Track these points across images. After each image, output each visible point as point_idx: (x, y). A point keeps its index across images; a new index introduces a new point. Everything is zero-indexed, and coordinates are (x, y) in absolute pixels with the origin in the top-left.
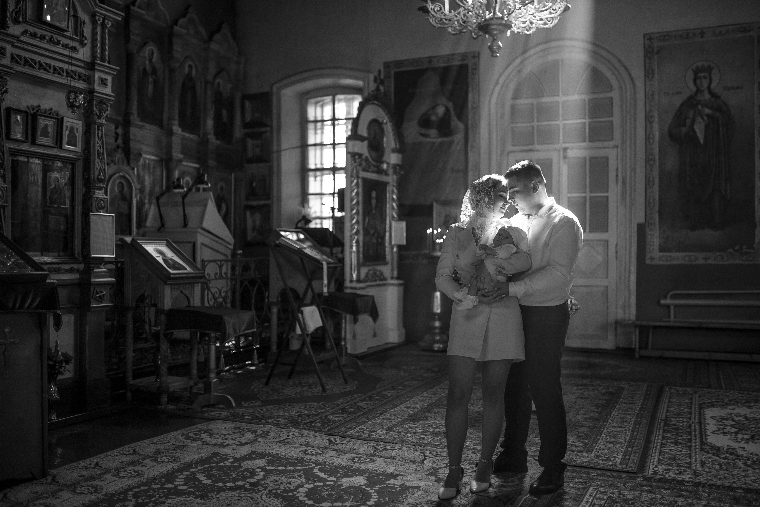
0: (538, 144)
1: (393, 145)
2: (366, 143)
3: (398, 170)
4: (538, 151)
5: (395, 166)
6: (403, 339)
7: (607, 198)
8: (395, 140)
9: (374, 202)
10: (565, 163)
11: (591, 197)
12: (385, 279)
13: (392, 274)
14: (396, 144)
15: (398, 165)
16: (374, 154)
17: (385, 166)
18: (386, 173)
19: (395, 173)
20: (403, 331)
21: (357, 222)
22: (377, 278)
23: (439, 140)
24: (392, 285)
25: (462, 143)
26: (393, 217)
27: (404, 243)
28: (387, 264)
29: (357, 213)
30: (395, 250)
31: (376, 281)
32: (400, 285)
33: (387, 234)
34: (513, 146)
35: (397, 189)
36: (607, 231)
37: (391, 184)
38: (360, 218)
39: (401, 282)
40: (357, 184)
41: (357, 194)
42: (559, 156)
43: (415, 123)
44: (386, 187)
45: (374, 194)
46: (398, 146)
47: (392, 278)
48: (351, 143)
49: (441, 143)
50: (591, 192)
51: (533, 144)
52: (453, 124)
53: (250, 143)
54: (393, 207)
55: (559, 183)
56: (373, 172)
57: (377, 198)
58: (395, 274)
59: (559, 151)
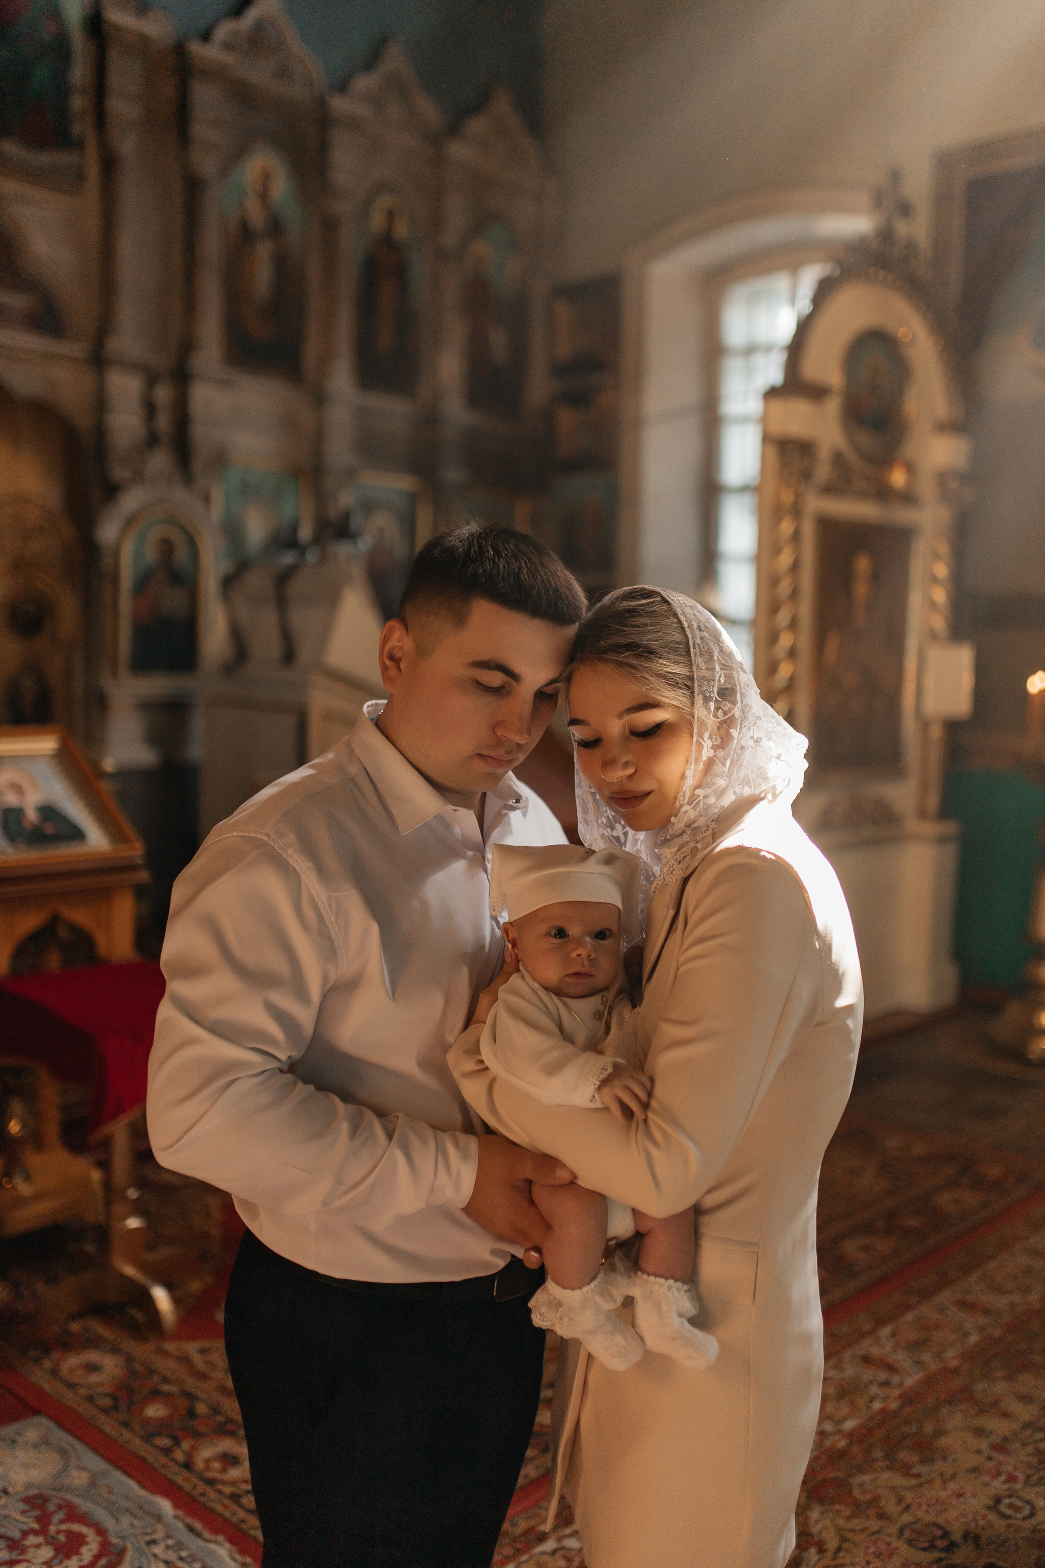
1: (941, 411)
2: (833, 406)
3: (954, 491)
5: (942, 477)
6: (948, 995)
8: (948, 391)
9: (861, 589)
13: (923, 803)
15: (955, 472)
16: (865, 439)
17: (898, 478)
18: (908, 498)
19: (945, 497)
20: (950, 973)
21: (792, 653)
24: (920, 838)
26: (933, 632)
27: (966, 710)
28: (903, 775)
29: (793, 624)
30: (936, 733)
32: (943, 840)
35: (951, 548)
37: (929, 530)
38: (805, 639)
39: (950, 827)
40: (796, 537)
41: (795, 566)
44: (910, 540)
45: (863, 564)
46: (959, 413)
47: (921, 816)
48: (779, 407)
53: (566, 418)
54: (932, 604)
56: (861, 495)
57: (876, 577)
58: (933, 802)
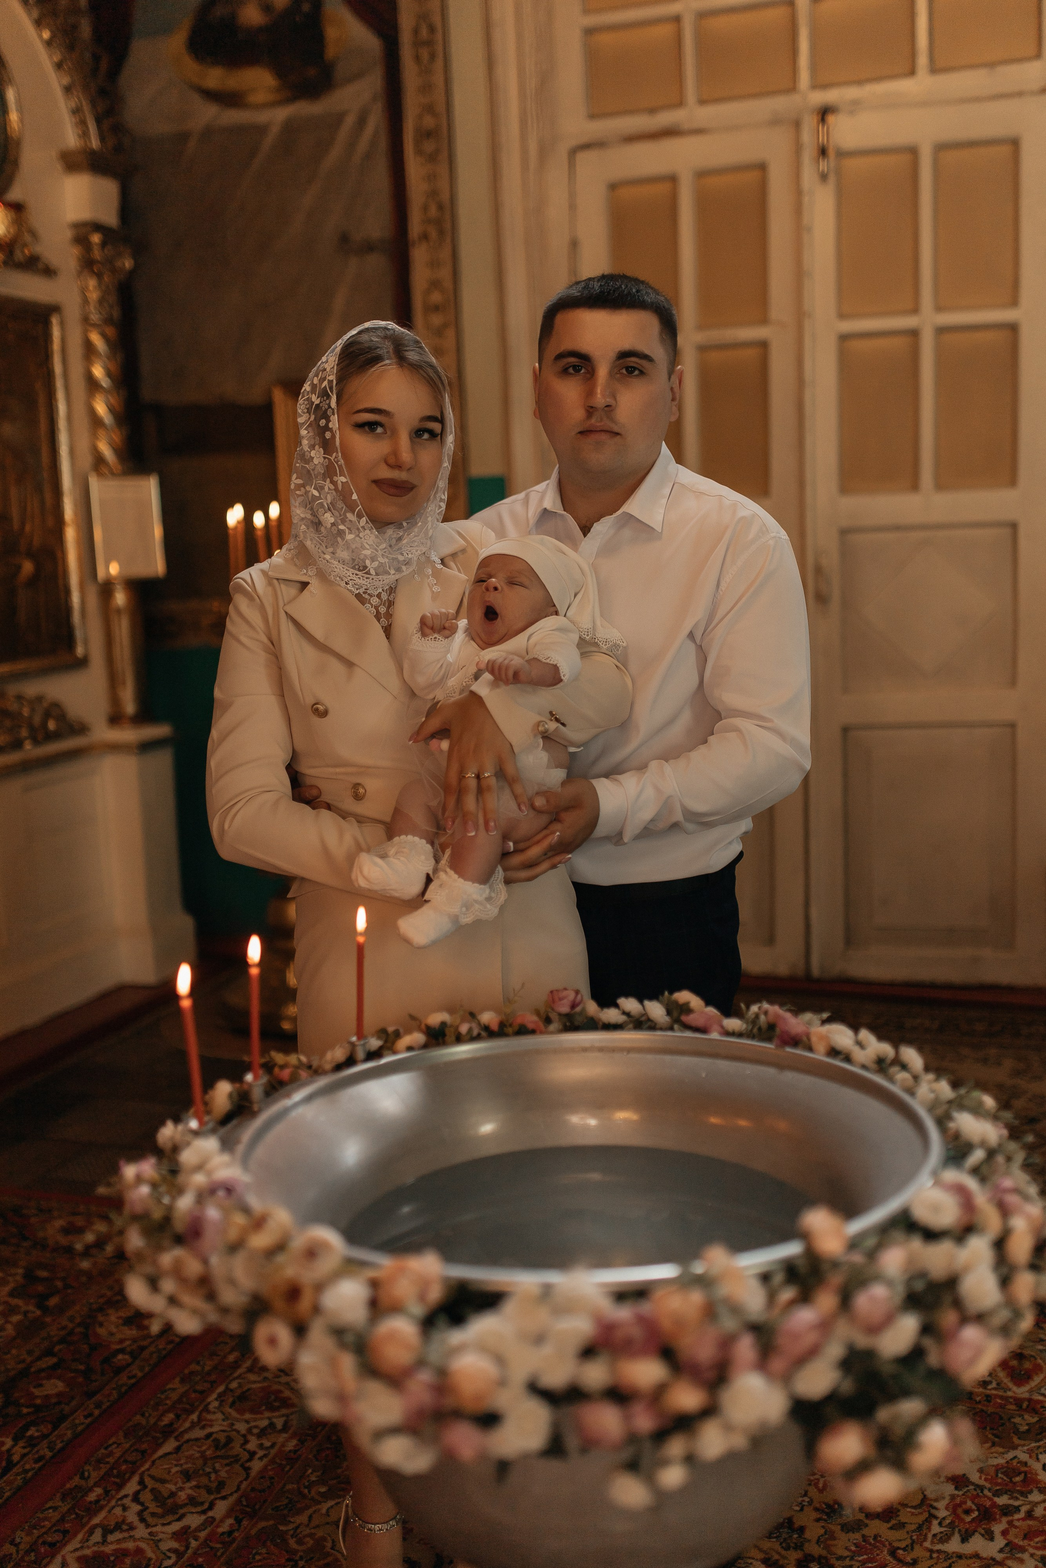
0: (702, 102)
1: (71, 139)
3: (97, 254)
4: (699, 131)
5: (84, 234)
7: (1013, 328)
8: (76, 111)
10: (824, 177)
11: (941, 331)
12: (80, 729)
13: (115, 701)
14: (85, 134)
15: (97, 227)
19: (88, 264)
22: (24, 733)
23: (281, 115)
24: (115, 748)
25: (376, 120)
26: (99, 461)
27: (158, 566)
28: (82, 663)
30: (120, 598)
31: (17, 745)
32: (146, 747)
33: (70, 534)
34: (593, 116)
35: (104, 335)
36: (1012, 481)
37: (72, 310)
42: (798, 148)
43: (177, 41)
44: (47, 325)
46: (95, 143)
47: (115, 719)
49: (290, 128)
50: (939, 308)
51: (680, 103)
52: (331, 33)
54: (93, 420)
55: (800, 275)
58: (127, 698)
59: (797, 124)
